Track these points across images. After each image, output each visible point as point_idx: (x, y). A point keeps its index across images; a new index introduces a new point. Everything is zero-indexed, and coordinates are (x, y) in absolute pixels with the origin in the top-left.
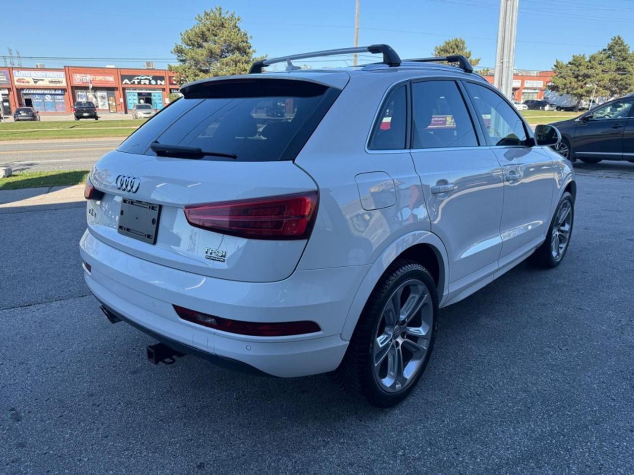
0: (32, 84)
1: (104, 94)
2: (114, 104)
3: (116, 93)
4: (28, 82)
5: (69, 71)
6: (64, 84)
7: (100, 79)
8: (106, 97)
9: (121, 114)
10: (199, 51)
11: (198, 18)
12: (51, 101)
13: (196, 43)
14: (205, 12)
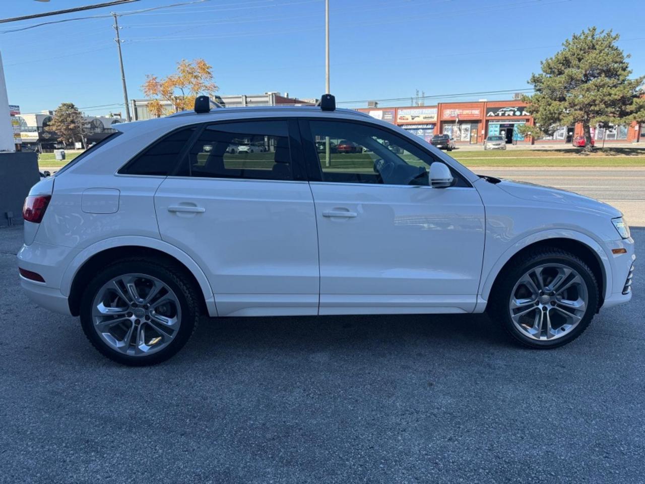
0: (410, 120)
1: (468, 126)
2: (476, 136)
3: (480, 125)
4: (407, 119)
5: (441, 107)
6: (435, 120)
7: (467, 113)
8: (470, 129)
9: (480, 145)
10: (558, 78)
11: (565, 43)
12: (422, 135)
13: (556, 71)
14: (574, 36)
